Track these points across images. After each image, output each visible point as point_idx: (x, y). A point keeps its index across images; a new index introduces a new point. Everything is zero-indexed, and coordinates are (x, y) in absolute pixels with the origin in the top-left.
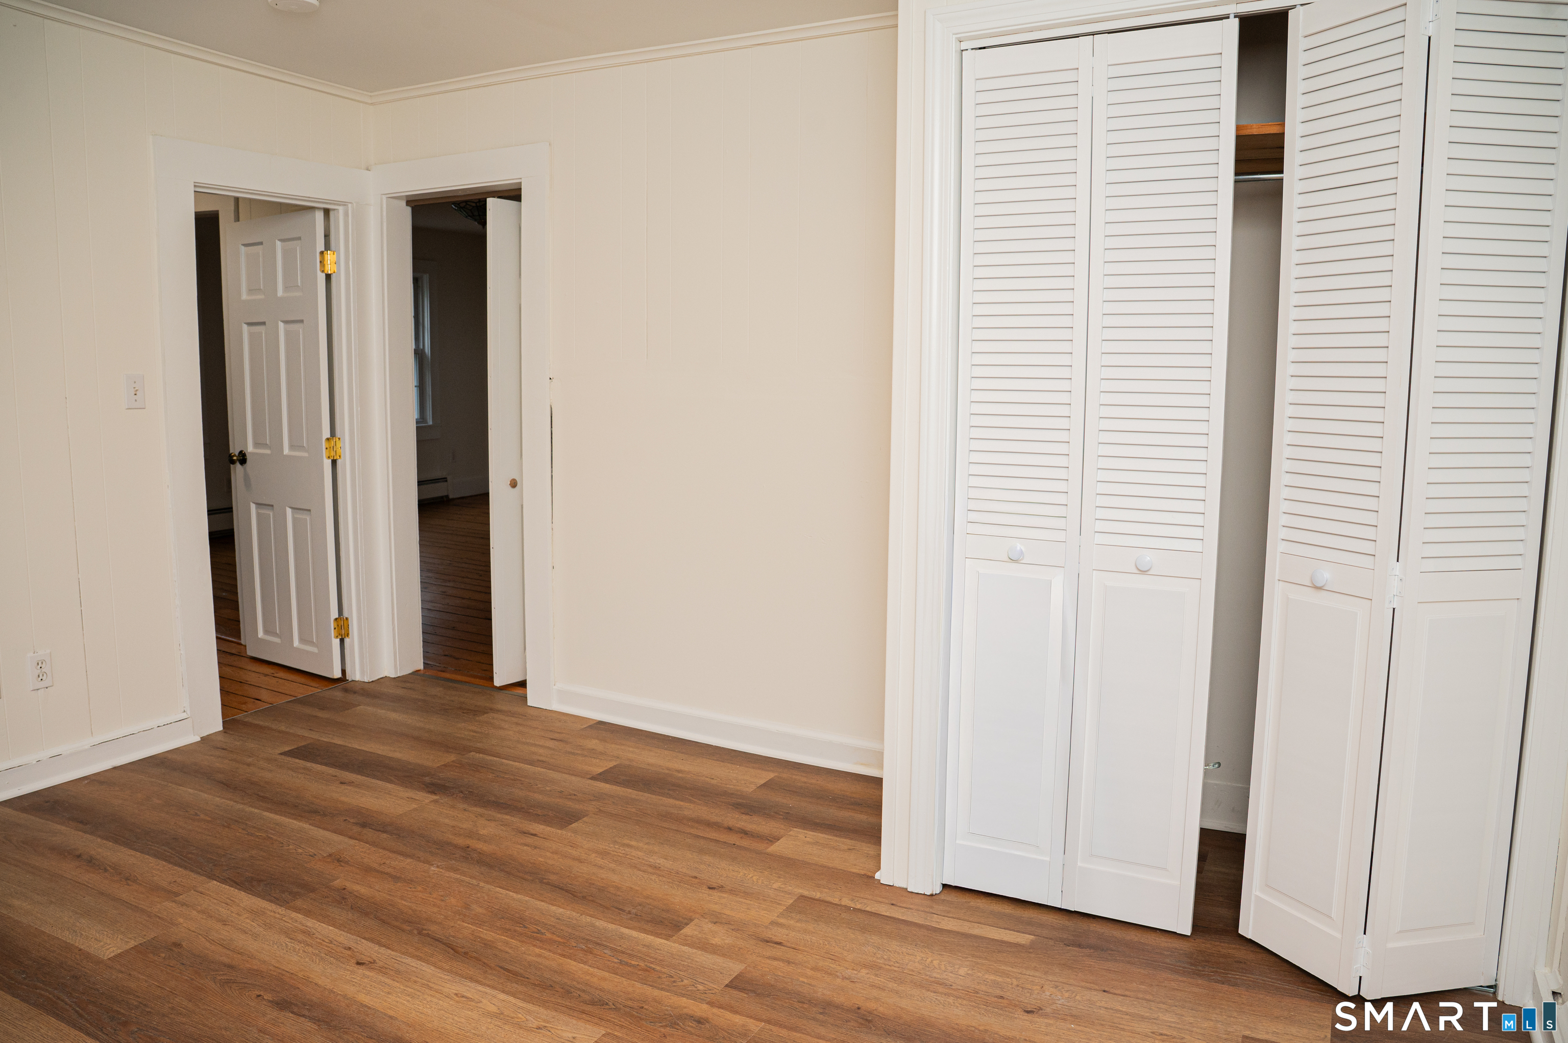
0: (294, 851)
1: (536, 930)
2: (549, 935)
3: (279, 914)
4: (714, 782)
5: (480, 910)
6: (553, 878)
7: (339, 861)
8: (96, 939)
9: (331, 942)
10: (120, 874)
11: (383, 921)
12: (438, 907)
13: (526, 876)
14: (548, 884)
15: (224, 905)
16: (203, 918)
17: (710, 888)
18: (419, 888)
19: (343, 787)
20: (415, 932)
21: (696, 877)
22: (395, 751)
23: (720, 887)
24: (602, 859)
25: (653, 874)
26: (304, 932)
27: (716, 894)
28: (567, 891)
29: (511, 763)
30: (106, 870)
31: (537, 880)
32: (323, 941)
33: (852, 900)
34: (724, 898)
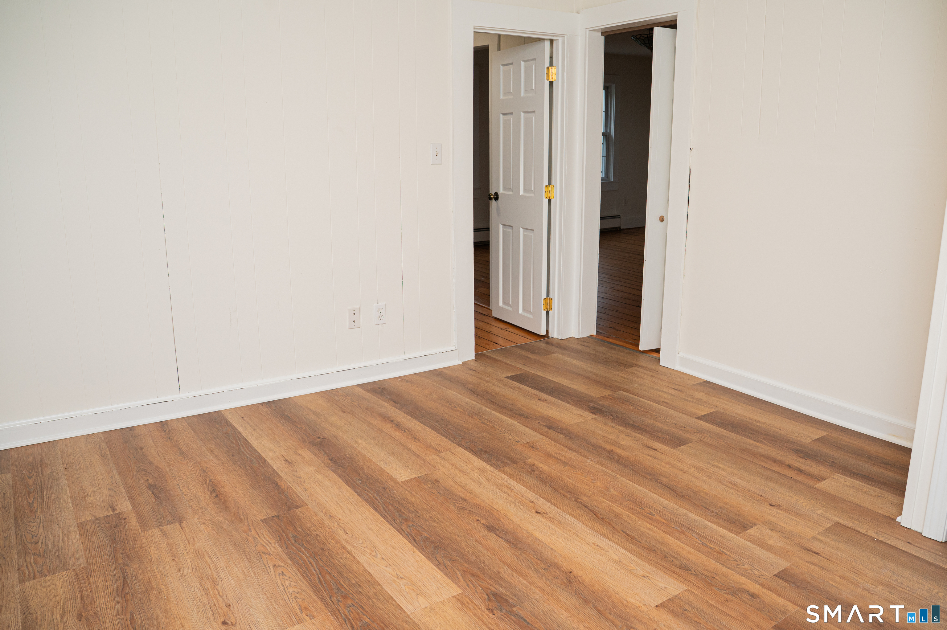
0: (507, 437)
1: (649, 512)
2: (657, 517)
3: (494, 473)
4: (782, 432)
5: (615, 493)
6: (664, 480)
7: (532, 447)
8: (396, 469)
9: (522, 496)
10: (412, 435)
11: (555, 489)
12: (589, 486)
13: (647, 476)
14: (661, 483)
15: (465, 462)
16: (452, 468)
17: (771, 505)
18: (579, 472)
19: (540, 402)
20: (573, 499)
21: (761, 496)
22: (574, 384)
23: (778, 506)
24: (698, 472)
25: (732, 488)
26: (507, 487)
27: (774, 510)
28: (673, 490)
29: (645, 401)
30: (405, 431)
31: (653, 480)
32: (518, 494)
33: (877, 533)
34: (780, 514)
